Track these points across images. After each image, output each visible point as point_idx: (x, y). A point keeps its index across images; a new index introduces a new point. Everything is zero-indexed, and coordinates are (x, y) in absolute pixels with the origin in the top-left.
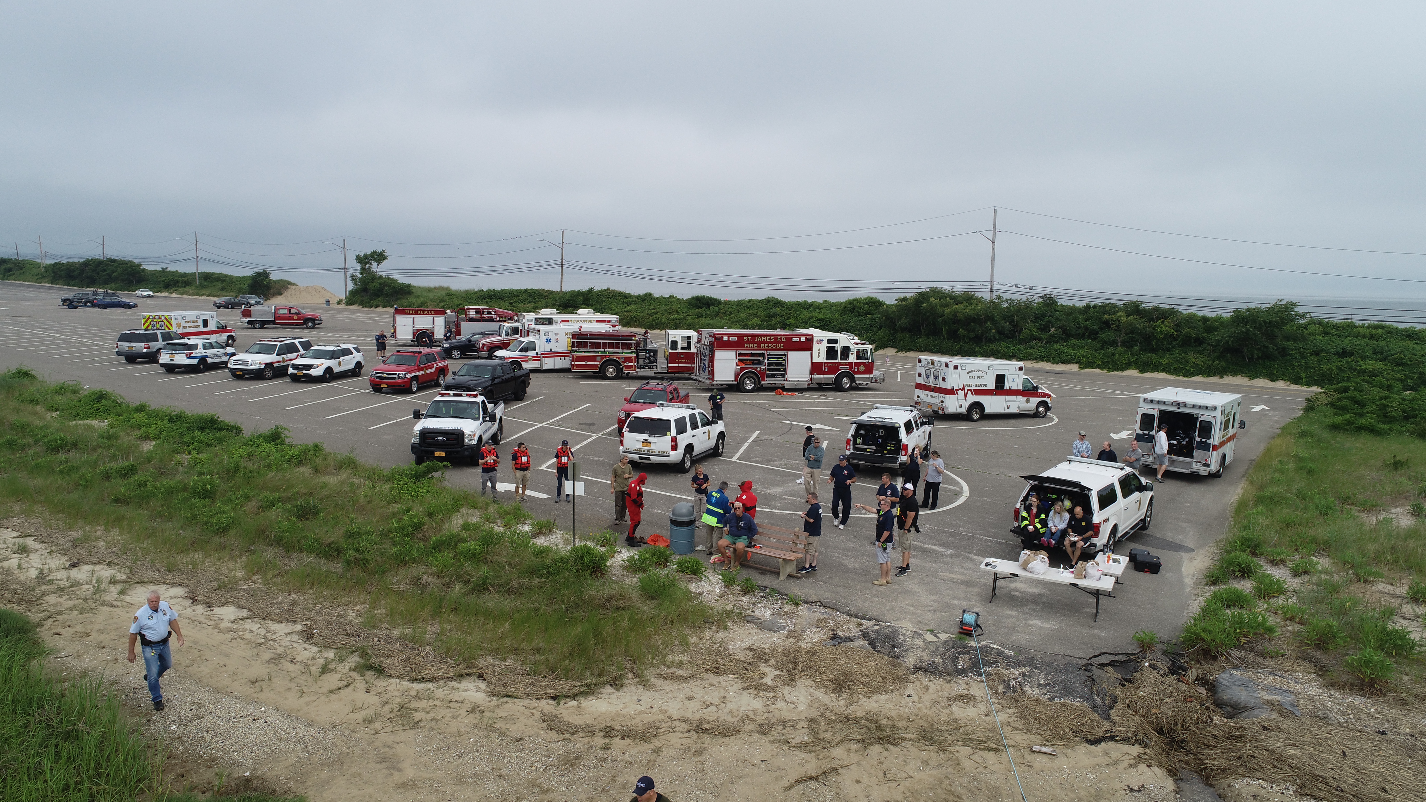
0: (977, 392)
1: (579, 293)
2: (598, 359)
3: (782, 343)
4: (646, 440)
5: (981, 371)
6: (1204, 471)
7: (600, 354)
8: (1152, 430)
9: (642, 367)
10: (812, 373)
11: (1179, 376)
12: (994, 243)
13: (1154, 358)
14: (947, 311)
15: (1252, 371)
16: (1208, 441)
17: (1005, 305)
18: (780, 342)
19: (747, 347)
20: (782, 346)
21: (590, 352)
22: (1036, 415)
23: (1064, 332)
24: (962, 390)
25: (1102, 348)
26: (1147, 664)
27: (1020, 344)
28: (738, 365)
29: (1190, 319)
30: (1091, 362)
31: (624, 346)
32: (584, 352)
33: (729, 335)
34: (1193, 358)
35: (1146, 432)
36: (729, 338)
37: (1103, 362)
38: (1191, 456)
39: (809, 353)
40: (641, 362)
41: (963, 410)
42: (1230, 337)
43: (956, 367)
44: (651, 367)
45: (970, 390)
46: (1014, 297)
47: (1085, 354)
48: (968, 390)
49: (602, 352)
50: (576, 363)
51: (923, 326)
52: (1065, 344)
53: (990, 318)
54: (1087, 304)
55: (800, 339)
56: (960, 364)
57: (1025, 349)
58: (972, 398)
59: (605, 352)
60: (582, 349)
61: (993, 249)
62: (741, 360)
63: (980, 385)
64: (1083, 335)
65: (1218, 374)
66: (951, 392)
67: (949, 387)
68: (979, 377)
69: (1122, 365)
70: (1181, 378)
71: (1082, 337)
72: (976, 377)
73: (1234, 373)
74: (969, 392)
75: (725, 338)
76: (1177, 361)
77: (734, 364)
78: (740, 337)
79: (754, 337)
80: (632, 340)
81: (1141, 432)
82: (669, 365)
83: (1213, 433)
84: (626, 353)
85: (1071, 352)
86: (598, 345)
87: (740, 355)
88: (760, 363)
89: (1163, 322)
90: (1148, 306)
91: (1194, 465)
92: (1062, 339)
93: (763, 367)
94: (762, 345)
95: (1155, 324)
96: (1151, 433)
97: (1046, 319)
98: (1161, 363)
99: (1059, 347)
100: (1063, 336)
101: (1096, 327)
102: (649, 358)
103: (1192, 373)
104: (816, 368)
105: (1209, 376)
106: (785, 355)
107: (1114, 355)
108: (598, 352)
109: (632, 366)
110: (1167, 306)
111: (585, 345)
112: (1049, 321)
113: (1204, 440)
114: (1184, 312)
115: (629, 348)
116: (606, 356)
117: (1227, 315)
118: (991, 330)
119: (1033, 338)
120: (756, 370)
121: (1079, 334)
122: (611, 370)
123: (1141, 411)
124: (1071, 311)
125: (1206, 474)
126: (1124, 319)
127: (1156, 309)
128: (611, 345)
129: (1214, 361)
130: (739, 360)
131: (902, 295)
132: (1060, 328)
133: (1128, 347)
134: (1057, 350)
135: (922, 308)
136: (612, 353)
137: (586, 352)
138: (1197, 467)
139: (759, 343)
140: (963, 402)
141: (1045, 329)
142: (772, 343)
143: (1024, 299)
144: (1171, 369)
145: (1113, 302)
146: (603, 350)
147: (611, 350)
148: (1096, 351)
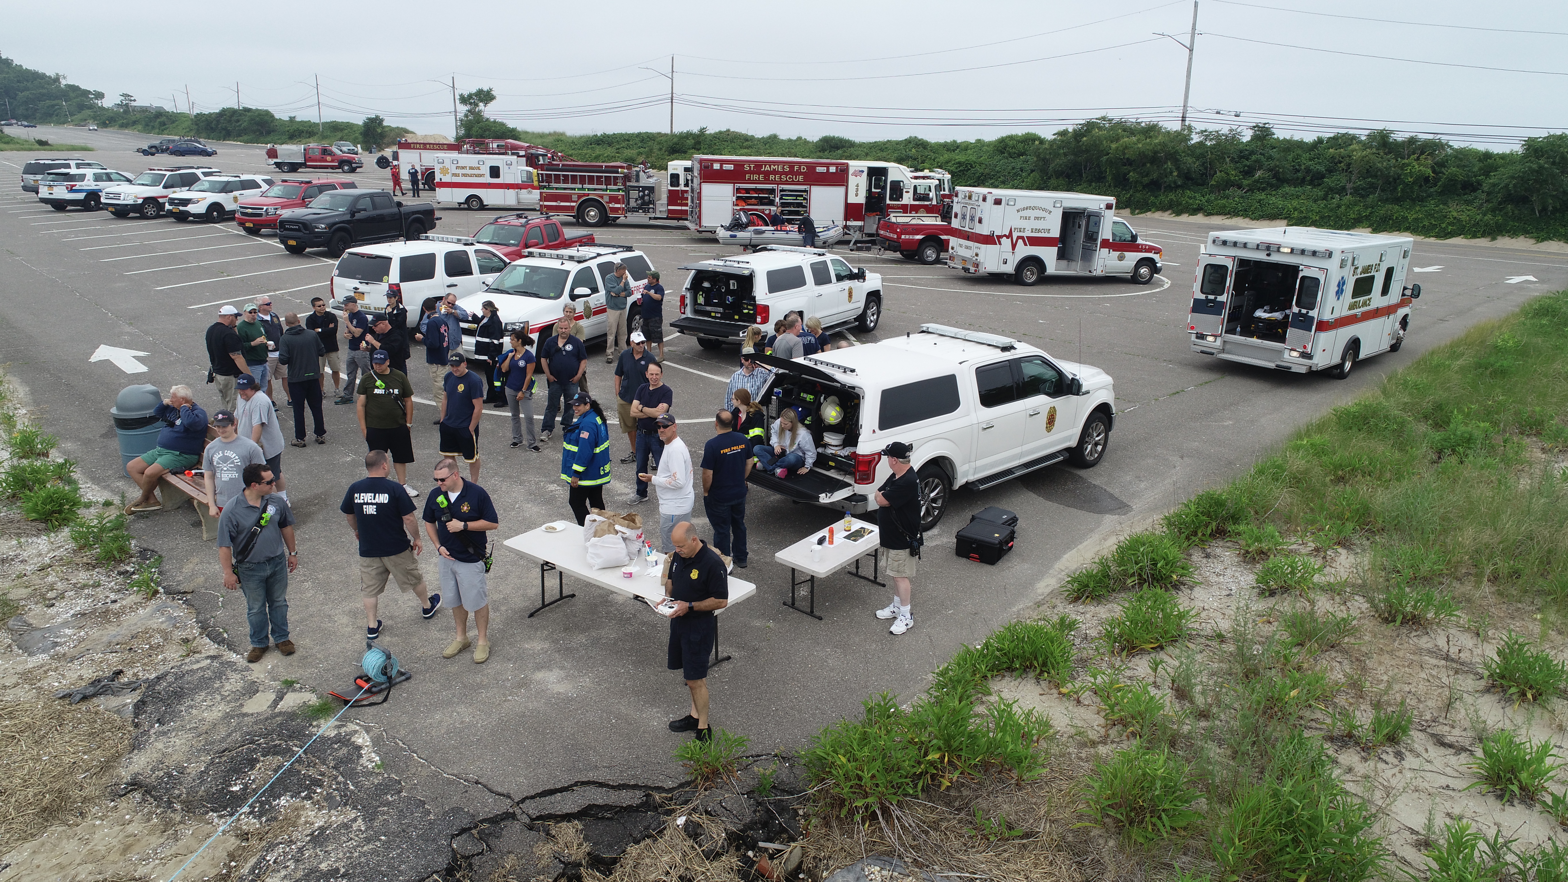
0: (1034, 241)
1: (688, 135)
2: (575, 198)
3: (801, 173)
4: (356, 288)
5: (1040, 209)
6: (1299, 366)
7: (577, 191)
8: (1222, 294)
9: (634, 210)
10: (846, 219)
11: (1430, 237)
12: (1191, 50)
13: (1395, 210)
14: (1114, 146)
15: (1542, 230)
16: (1311, 313)
17: (1195, 139)
18: (799, 173)
19: (749, 179)
20: (801, 178)
21: (565, 189)
22: (1134, 279)
23: (1276, 176)
24: (1008, 237)
25: (1325, 198)
26: (681, 821)
27: (1211, 192)
28: (737, 205)
29: (1463, 156)
30: (1305, 217)
31: (608, 181)
32: (557, 189)
33: (722, 162)
34: (1456, 210)
35: (1211, 297)
36: (721, 166)
37: (1322, 218)
38: (1282, 339)
39: (842, 190)
40: (633, 204)
41: (1010, 268)
42: (1513, 177)
43: (998, 202)
44: (646, 211)
45: (1022, 238)
46: (1211, 128)
47: (1298, 206)
48: (1019, 238)
49: (579, 189)
50: (546, 203)
51: (1085, 169)
52: (1274, 193)
53: (1173, 156)
54: (1318, 138)
55: (828, 170)
56: (1005, 196)
57: (1216, 199)
58: (1024, 251)
59: (583, 189)
60: (554, 185)
61: (1190, 59)
62: (742, 198)
63: (1039, 231)
64: (1304, 179)
65: (1489, 234)
66: (989, 240)
67: (986, 232)
68: (1037, 218)
69: (1347, 222)
70: (1432, 240)
71: (1302, 182)
72: (1033, 218)
73: (1513, 233)
74: (1020, 241)
75: (716, 166)
76: (1430, 215)
77: (731, 204)
78: (739, 165)
79: (758, 165)
80: (618, 173)
81: (1203, 297)
82: (670, 207)
83: (1319, 299)
84: (611, 190)
85: (1280, 203)
86: (574, 179)
87: (738, 190)
88: (771, 203)
89: (1418, 159)
90: (1400, 137)
91: (1286, 355)
92: (1272, 186)
93: (773, 208)
94: (772, 177)
95: (1406, 161)
96: (1220, 298)
97: (1254, 157)
98: (1405, 218)
99: (1263, 197)
100: (1274, 181)
101: (1322, 169)
102: (642, 198)
103: (1449, 233)
104: (852, 211)
105: (1474, 236)
106: (805, 191)
107: (1339, 207)
108: (574, 189)
109: (619, 209)
110: (1431, 137)
111: (557, 179)
112: (1257, 161)
113: (1304, 311)
114: (1456, 145)
115: (615, 184)
116: (585, 195)
117: (1517, 148)
118: (1171, 172)
119: (1229, 184)
120: (763, 213)
121: (1298, 178)
122: (592, 214)
123: (1205, 261)
124: (1290, 146)
125: (1303, 370)
126: (1357, 155)
127: (1412, 141)
128: (591, 180)
129: (1485, 215)
130: (738, 198)
131: (1062, 128)
132: (1270, 170)
133: (1362, 196)
134: (1260, 200)
135: (1081, 143)
136: (591, 190)
137: (558, 188)
138: (1291, 358)
139: (767, 174)
140: (1009, 256)
141: (1248, 172)
142: (786, 174)
143: (1225, 130)
144: (1418, 227)
145: (1351, 132)
146: (580, 186)
147: (591, 186)
148: (1315, 201)
